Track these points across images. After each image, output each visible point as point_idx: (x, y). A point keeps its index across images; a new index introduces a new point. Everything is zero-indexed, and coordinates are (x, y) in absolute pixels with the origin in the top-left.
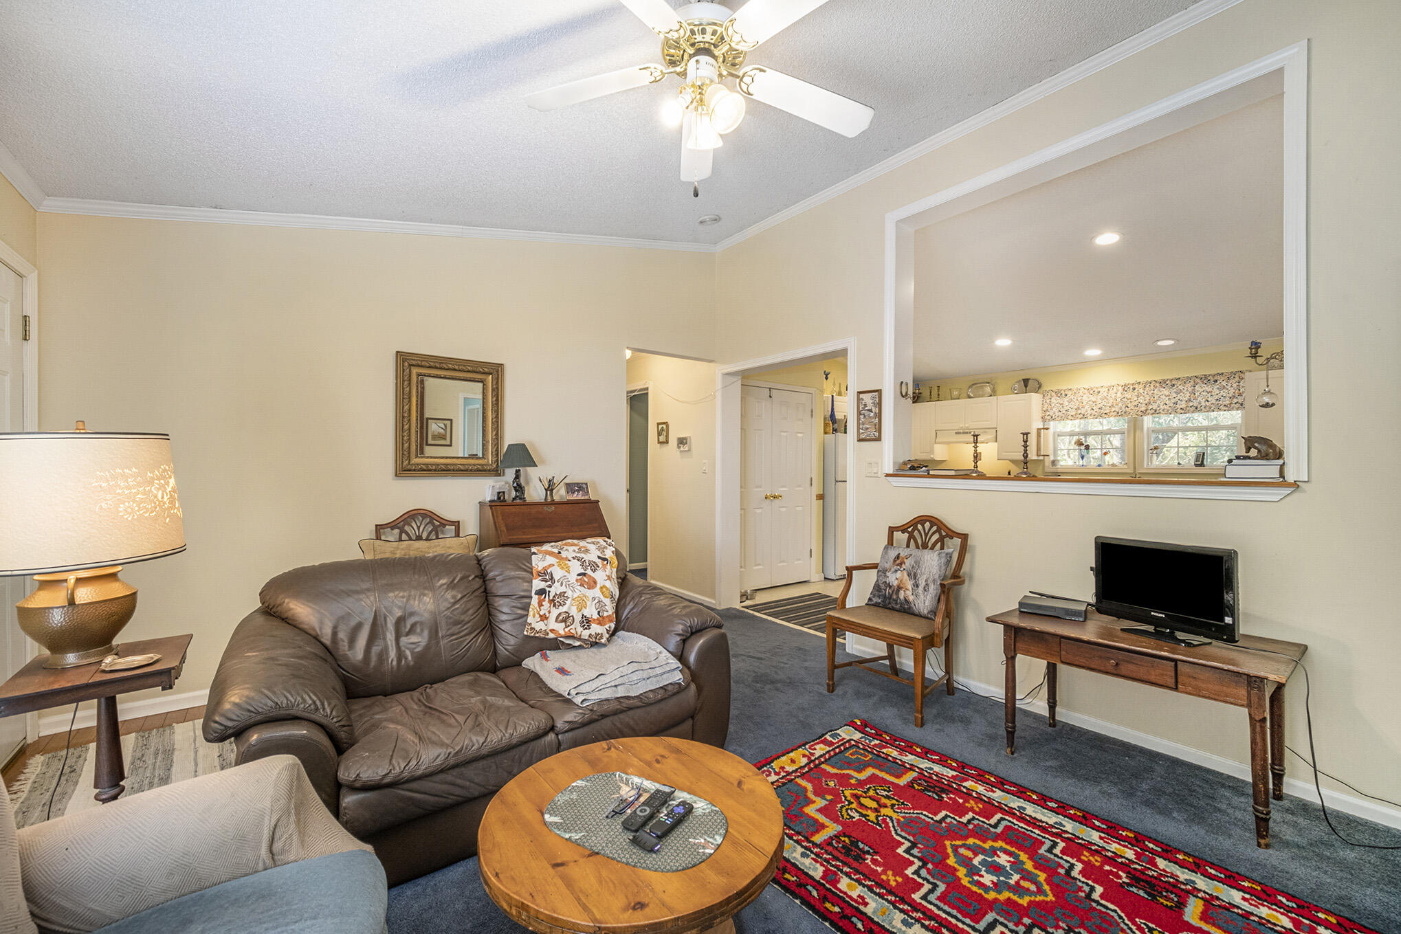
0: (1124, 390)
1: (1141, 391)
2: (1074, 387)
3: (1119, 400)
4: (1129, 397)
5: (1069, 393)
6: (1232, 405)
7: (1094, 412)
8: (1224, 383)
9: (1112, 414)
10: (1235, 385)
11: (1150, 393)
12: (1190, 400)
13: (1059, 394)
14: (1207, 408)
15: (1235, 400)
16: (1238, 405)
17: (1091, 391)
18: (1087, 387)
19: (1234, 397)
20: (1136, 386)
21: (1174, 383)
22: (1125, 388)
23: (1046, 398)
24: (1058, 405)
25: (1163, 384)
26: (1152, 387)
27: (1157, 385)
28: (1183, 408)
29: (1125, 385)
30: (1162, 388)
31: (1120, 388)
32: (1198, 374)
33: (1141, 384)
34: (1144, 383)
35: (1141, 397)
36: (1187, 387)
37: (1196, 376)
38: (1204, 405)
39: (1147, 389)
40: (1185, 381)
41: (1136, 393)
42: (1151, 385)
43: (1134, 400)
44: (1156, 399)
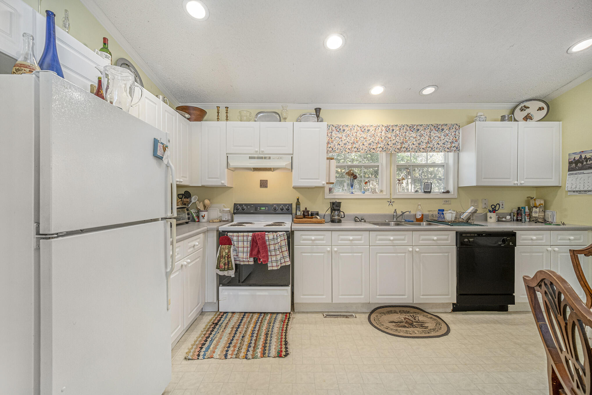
0: (386, 130)
1: (398, 132)
2: (350, 124)
3: (383, 138)
4: (390, 136)
5: (347, 129)
6: (452, 148)
7: (365, 147)
8: (447, 132)
10: (453, 134)
11: (404, 134)
12: (428, 142)
13: (339, 129)
14: (438, 149)
15: (453, 145)
17: (363, 129)
18: (360, 125)
19: (453, 142)
20: (394, 128)
21: (418, 128)
22: (387, 128)
24: (338, 139)
25: (412, 128)
26: (405, 130)
27: (408, 128)
28: (424, 148)
29: (387, 126)
30: (411, 131)
31: (384, 128)
32: (433, 123)
33: (398, 127)
34: (400, 126)
35: (398, 137)
36: (427, 133)
37: (432, 125)
38: (436, 146)
39: (401, 131)
40: (425, 127)
41: (394, 134)
42: (404, 128)
43: (393, 139)
44: (407, 140)
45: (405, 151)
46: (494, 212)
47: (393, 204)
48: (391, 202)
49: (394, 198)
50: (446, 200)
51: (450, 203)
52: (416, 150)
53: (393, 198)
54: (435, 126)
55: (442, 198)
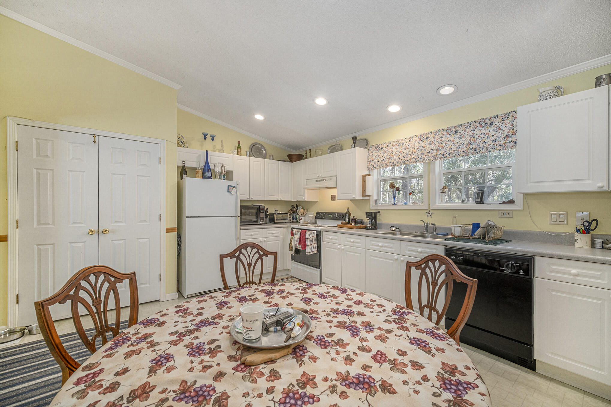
0: (420, 140)
1: (432, 139)
2: (387, 141)
3: (416, 148)
4: (424, 145)
5: (384, 146)
6: (507, 145)
7: (399, 160)
8: (499, 125)
9: (412, 160)
10: (509, 125)
11: (439, 140)
12: (470, 143)
13: (378, 148)
14: (485, 149)
15: (509, 140)
16: (512, 144)
17: (399, 143)
18: (395, 140)
19: (508, 136)
20: (429, 136)
21: (457, 129)
22: (421, 138)
23: (371, 151)
24: (377, 157)
25: (449, 131)
26: (440, 135)
27: (445, 132)
28: (464, 151)
29: (421, 136)
30: (448, 135)
31: (417, 138)
32: (477, 119)
33: (432, 133)
34: (434, 132)
35: (433, 145)
36: (468, 132)
37: (475, 121)
38: (481, 146)
39: (437, 137)
40: (465, 126)
41: (429, 142)
42: (440, 133)
43: (428, 147)
44: (443, 145)
45: (441, 158)
46: (589, 233)
47: (433, 215)
48: (429, 213)
49: (434, 208)
50: (505, 212)
51: (512, 216)
52: (454, 155)
53: (432, 209)
54: (480, 122)
55: (499, 210)
